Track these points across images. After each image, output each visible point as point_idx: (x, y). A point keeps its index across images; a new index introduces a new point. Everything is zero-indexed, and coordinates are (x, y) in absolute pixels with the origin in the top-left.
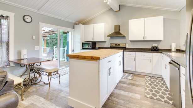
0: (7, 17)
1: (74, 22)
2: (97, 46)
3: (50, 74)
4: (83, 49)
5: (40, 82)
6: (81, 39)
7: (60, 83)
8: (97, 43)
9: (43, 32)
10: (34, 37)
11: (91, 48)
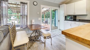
0: (27, 3)
1: (59, 3)
2: (78, 18)
3: (45, 38)
4: (66, 20)
5: (40, 40)
6: (64, 14)
7: (52, 45)
8: (77, 17)
9: (43, 11)
10: (38, 13)
11: (73, 20)
